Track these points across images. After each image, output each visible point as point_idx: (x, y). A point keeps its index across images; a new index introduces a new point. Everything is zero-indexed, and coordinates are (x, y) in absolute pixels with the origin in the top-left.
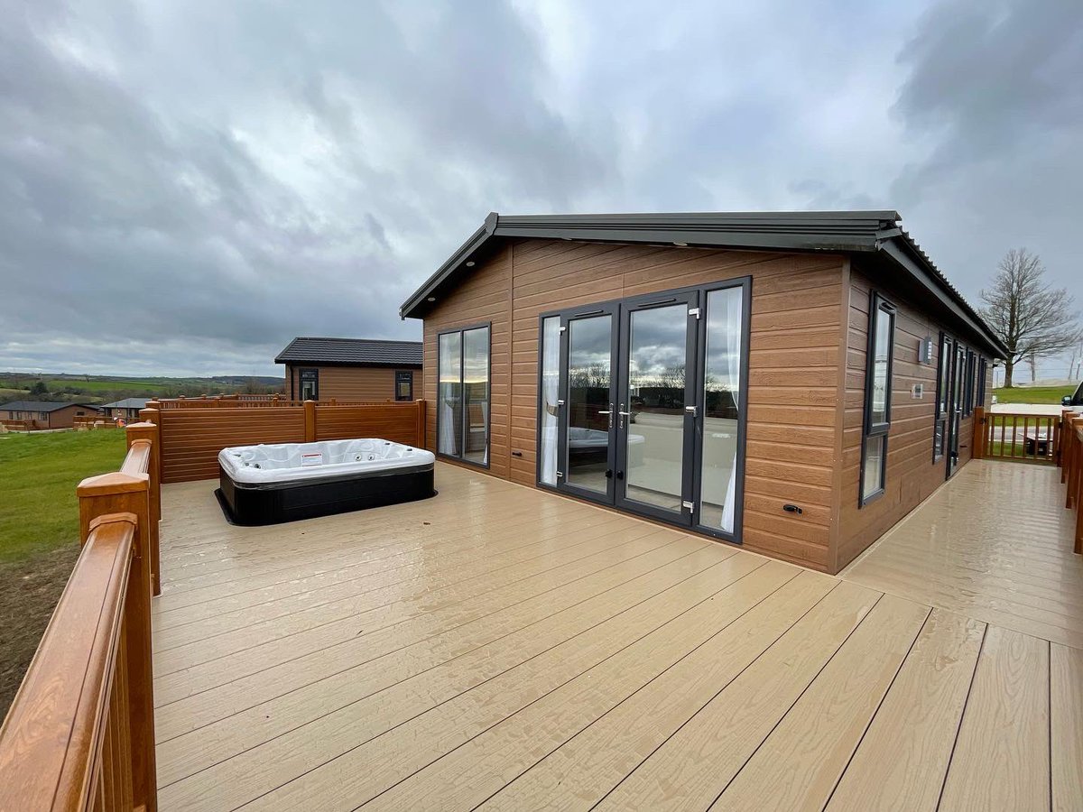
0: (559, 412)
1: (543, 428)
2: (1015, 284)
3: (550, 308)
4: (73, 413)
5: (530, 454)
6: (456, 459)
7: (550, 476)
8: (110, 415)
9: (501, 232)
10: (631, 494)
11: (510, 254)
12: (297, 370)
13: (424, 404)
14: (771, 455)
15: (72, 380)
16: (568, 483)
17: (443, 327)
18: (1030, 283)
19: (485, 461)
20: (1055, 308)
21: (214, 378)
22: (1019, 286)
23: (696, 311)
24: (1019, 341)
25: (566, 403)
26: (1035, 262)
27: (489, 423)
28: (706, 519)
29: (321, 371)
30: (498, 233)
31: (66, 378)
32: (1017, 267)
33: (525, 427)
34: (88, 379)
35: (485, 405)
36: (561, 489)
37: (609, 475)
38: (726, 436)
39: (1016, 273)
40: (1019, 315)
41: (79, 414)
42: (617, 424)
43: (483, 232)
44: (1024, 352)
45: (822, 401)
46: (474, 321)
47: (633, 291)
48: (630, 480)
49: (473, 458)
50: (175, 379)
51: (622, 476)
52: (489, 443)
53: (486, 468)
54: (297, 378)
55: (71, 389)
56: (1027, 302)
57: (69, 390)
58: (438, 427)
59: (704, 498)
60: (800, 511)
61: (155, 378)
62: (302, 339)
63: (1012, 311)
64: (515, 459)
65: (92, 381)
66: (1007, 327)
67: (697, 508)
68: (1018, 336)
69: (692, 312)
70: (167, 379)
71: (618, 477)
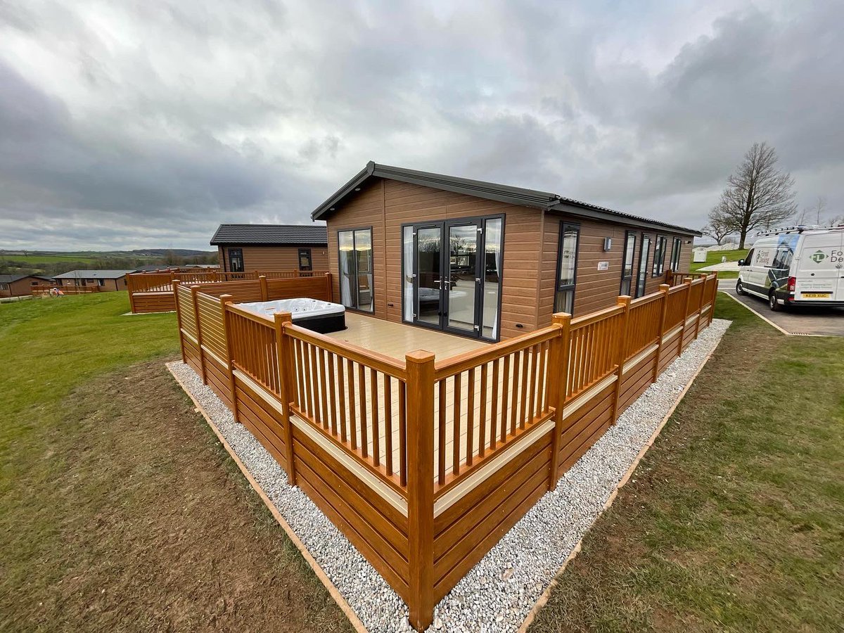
0: (414, 281)
1: (405, 289)
2: (755, 171)
3: (406, 221)
4: (29, 283)
5: (398, 305)
6: (354, 308)
7: (409, 316)
8: (61, 284)
9: (377, 174)
10: (451, 324)
11: (382, 185)
12: (226, 250)
13: (331, 276)
14: (512, 301)
15: (12, 255)
16: (419, 320)
17: (341, 227)
18: (766, 170)
19: (372, 310)
20: (780, 189)
21: (134, 251)
22: (758, 173)
23: (480, 229)
24: (752, 215)
25: (417, 276)
26: (772, 153)
27: (373, 288)
28: (485, 333)
29: (244, 250)
30: (375, 174)
31: (8, 253)
32: (758, 157)
33: (394, 289)
34: (26, 254)
35: (370, 276)
36: (416, 323)
37: (440, 314)
38: (494, 293)
39: (756, 162)
40: (754, 195)
41: (34, 284)
42: (443, 288)
43: (365, 172)
44: (756, 223)
45: (532, 276)
46: (362, 225)
47: (451, 215)
48: (451, 317)
49: (364, 308)
50: (100, 253)
51: (446, 315)
52: (373, 298)
53: (372, 314)
54: (227, 255)
55: (14, 263)
56: (762, 184)
57: (12, 264)
58: (340, 290)
59: (484, 324)
60: (522, 326)
61: (83, 252)
62: (226, 225)
63: (750, 192)
64: (389, 308)
65: (30, 255)
66: (745, 204)
67: (481, 328)
68: (751, 212)
69: (479, 230)
70: (94, 253)
71: (444, 315)
